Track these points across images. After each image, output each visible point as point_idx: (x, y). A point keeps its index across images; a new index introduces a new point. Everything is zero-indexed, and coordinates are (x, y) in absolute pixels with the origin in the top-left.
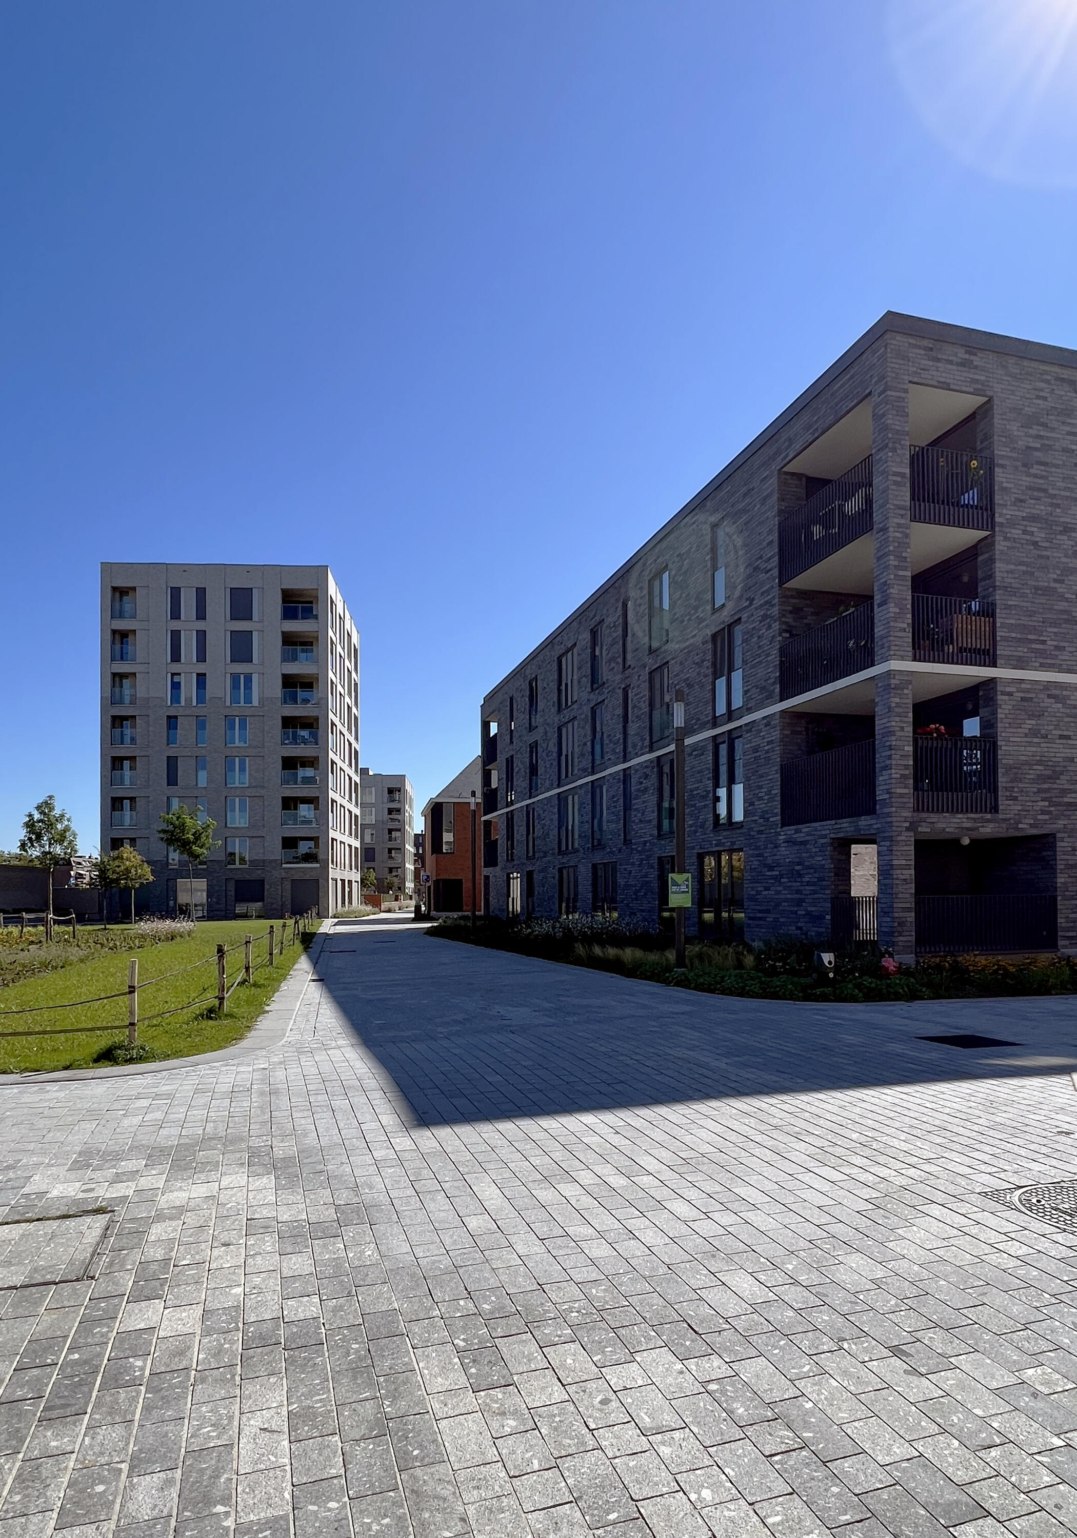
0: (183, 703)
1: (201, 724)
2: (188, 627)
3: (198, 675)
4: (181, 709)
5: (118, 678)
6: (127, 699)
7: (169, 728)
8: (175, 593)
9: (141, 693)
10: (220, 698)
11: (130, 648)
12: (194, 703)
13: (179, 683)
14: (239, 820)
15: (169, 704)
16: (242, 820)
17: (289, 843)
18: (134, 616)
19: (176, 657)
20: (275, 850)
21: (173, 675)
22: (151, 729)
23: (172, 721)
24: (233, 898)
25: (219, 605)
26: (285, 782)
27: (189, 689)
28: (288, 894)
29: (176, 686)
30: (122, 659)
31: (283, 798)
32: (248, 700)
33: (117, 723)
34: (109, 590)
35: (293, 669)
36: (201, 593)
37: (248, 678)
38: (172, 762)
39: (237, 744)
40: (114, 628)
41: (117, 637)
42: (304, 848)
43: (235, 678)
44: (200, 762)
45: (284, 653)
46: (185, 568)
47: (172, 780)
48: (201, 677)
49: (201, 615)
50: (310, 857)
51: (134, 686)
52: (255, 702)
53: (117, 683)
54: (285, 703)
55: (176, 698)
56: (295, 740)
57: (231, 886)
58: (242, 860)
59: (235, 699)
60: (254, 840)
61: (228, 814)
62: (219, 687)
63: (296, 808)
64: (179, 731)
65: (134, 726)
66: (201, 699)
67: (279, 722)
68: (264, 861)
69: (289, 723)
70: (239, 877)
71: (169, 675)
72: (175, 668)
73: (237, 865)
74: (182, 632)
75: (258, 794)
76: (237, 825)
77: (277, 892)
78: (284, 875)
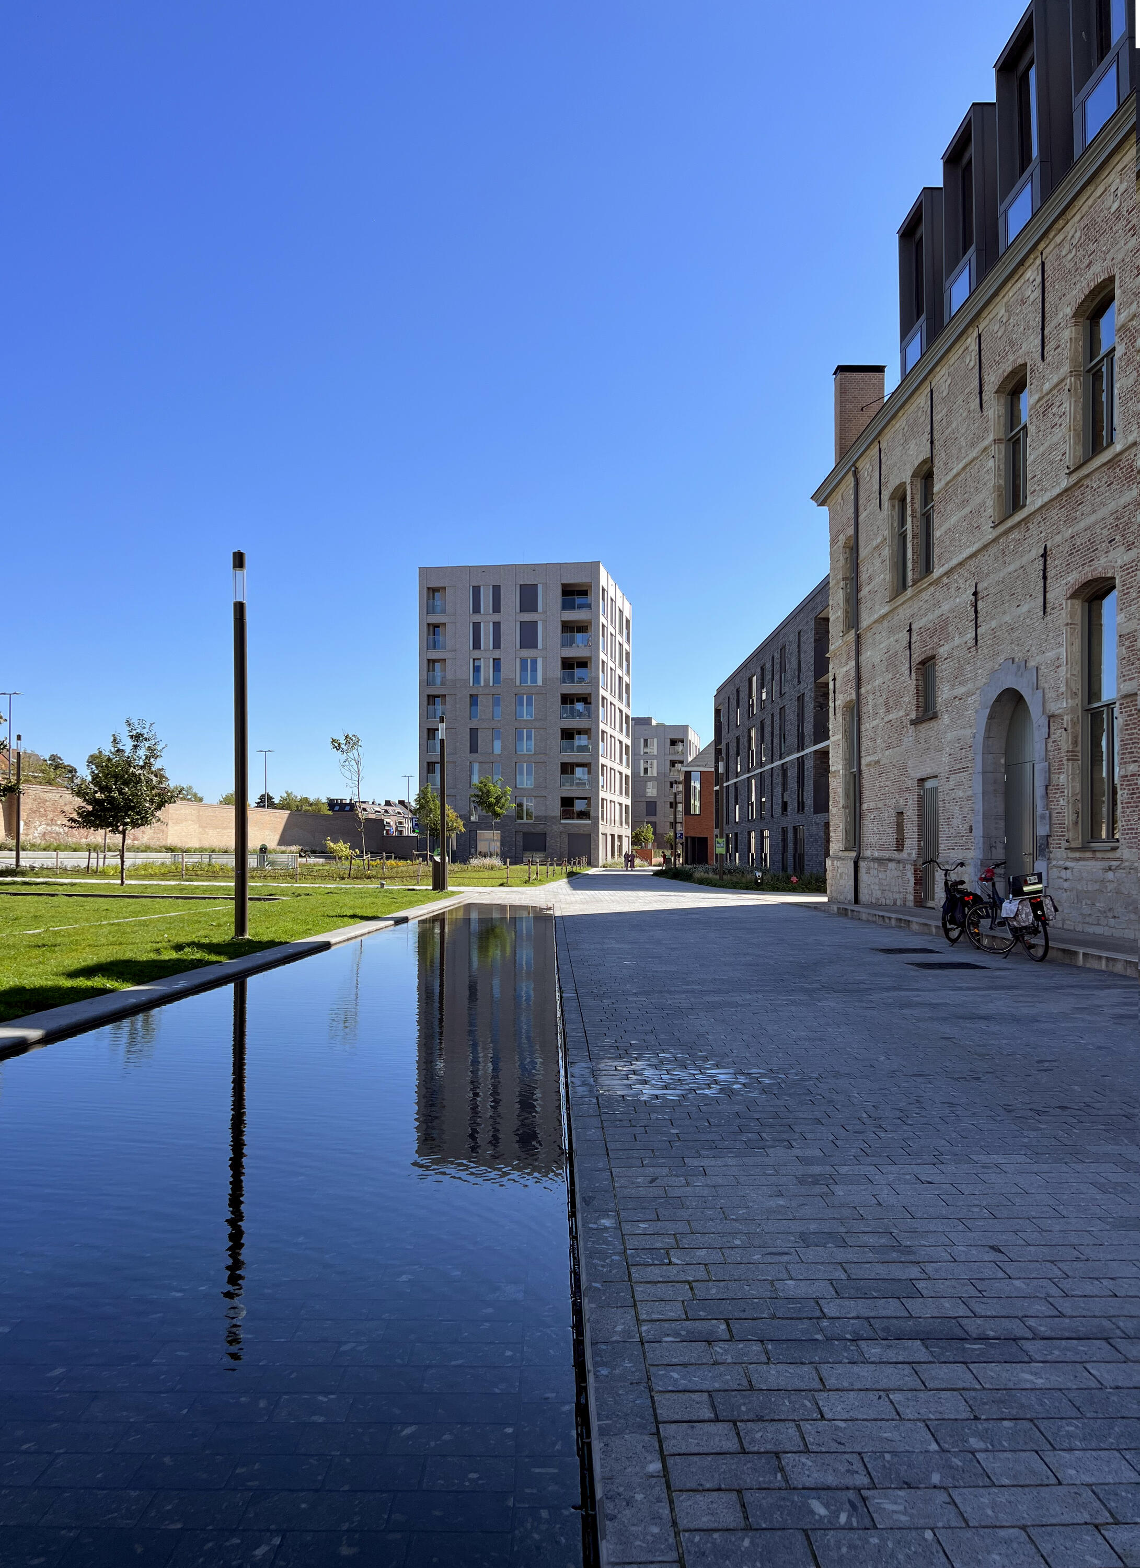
0: (482, 684)
1: (496, 701)
2: (486, 619)
3: (494, 659)
4: (481, 689)
5: (431, 662)
6: (438, 681)
7: (471, 705)
8: (476, 590)
9: (450, 676)
10: (511, 679)
11: (441, 638)
12: (491, 684)
13: (479, 667)
14: (526, 782)
15: (471, 685)
16: (529, 782)
17: (567, 802)
18: (444, 611)
19: (477, 645)
20: (556, 809)
21: (474, 660)
22: (458, 706)
23: (474, 699)
24: (521, 848)
25: (511, 599)
26: (563, 750)
27: (487, 672)
28: (565, 846)
29: (477, 669)
30: (435, 648)
31: (562, 763)
32: (534, 680)
33: (432, 699)
34: (425, 590)
35: (571, 653)
36: (497, 590)
37: (534, 662)
38: (474, 732)
39: (525, 718)
40: (429, 622)
41: (432, 628)
42: (579, 806)
43: (524, 662)
44: (496, 733)
45: (562, 638)
46: (484, 569)
47: (474, 749)
48: (497, 661)
49: (497, 609)
50: (584, 815)
51: (444, 670)
52: (540, 682)
53: (431, 668)
54: (564, 682)
55: (477, 680)
56: (573, 714)
57: (520, 839)
58: (529, 815)
59: (523, 680)
60: (538, 799)
61: (518, 777)
62: (511, 669)
63: (573, 772)
64: (479, 707)
65: (444, 703)
66: (496, 680)
67: (559, 699)
68: (546, 817)
69: (567, 699)
70: (525, 830)
71: (472, 660)
72: (476, 654)
73: (525, 820)
74: (482, 625)
75: (542, 760)
76: (525, 786)
77: (556, 842)
78: (562, 829)
